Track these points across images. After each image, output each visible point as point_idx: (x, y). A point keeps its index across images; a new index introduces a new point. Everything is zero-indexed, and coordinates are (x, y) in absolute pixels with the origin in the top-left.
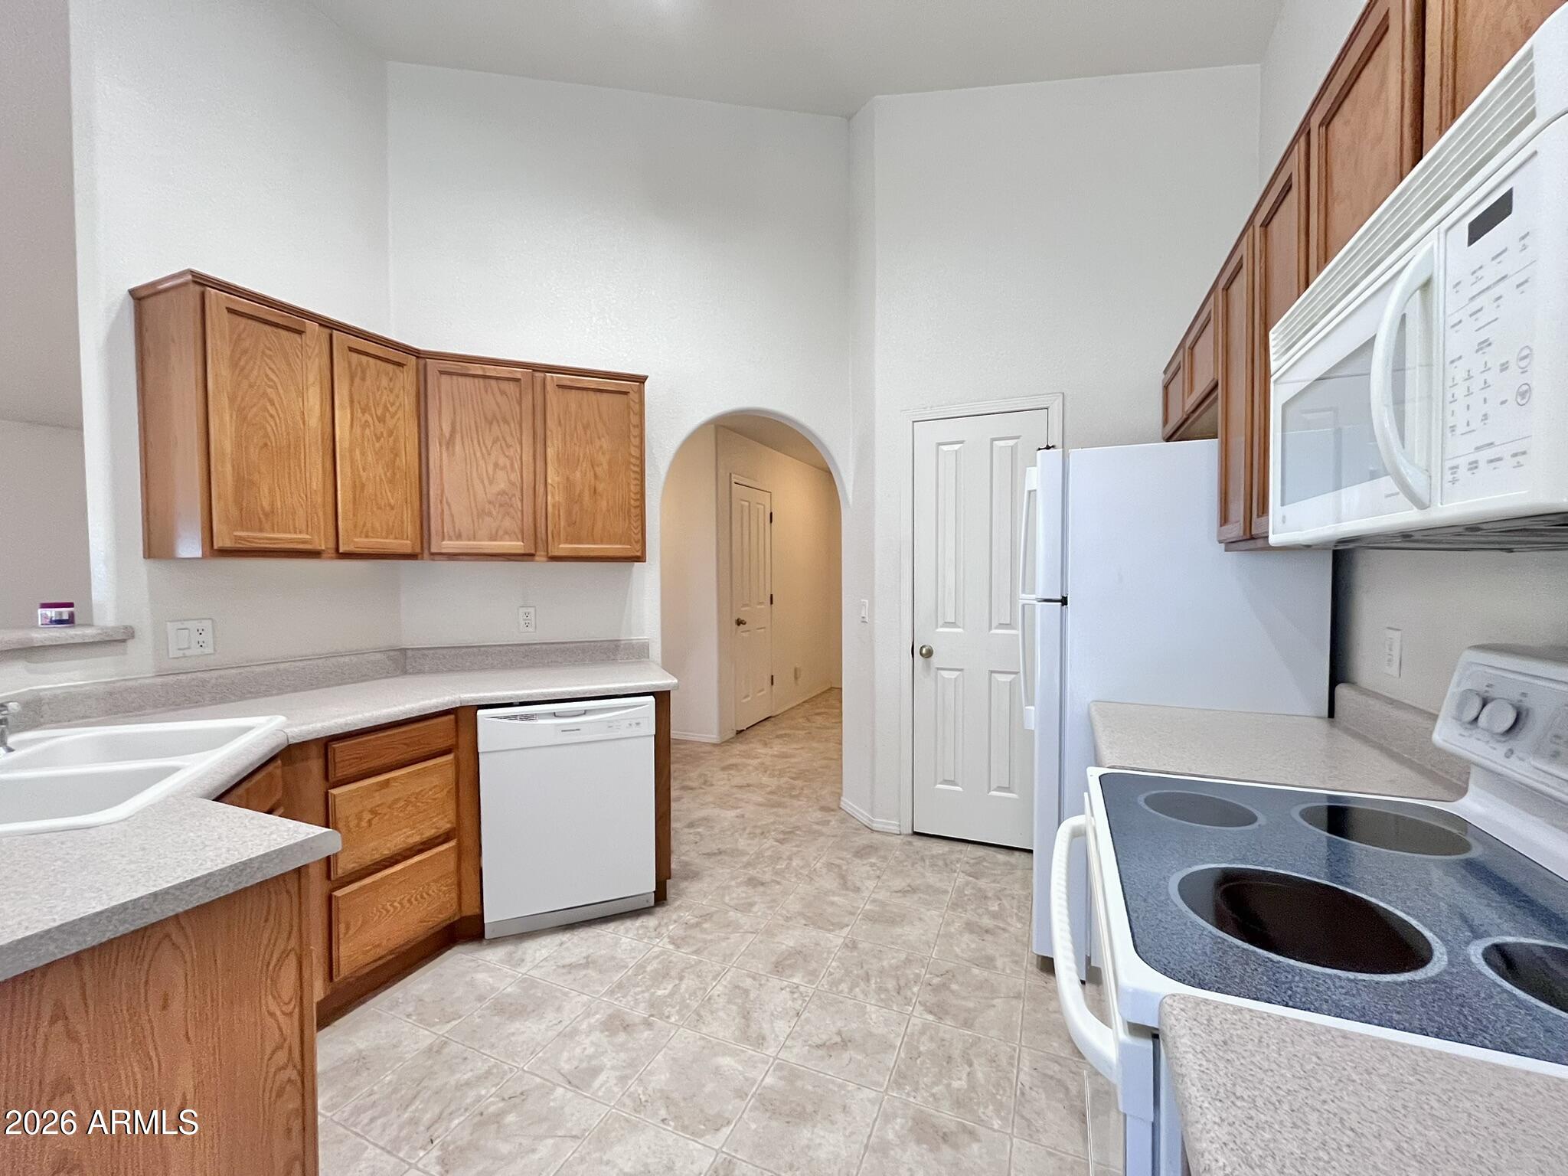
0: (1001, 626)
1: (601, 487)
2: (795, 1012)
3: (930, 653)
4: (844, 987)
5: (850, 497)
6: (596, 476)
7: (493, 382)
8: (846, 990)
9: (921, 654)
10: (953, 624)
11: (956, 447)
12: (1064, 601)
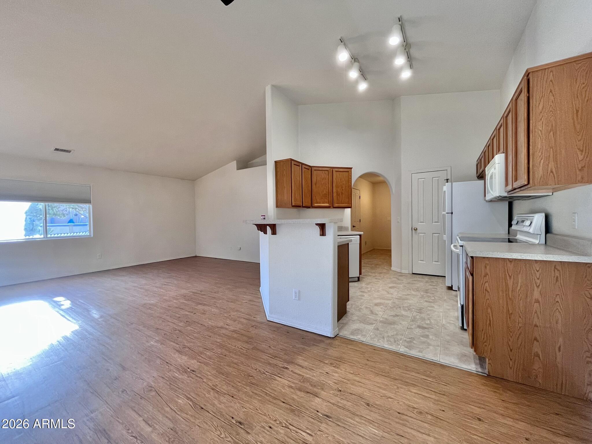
0: (435, 222)
1: (343, 192)
3: (417, 229)
5: (394, 192)
6: (342, 190)
7: (323, 171)
9: (414, 229)
10: (423, 222)
11: (423, 179)
12: (452, 213)
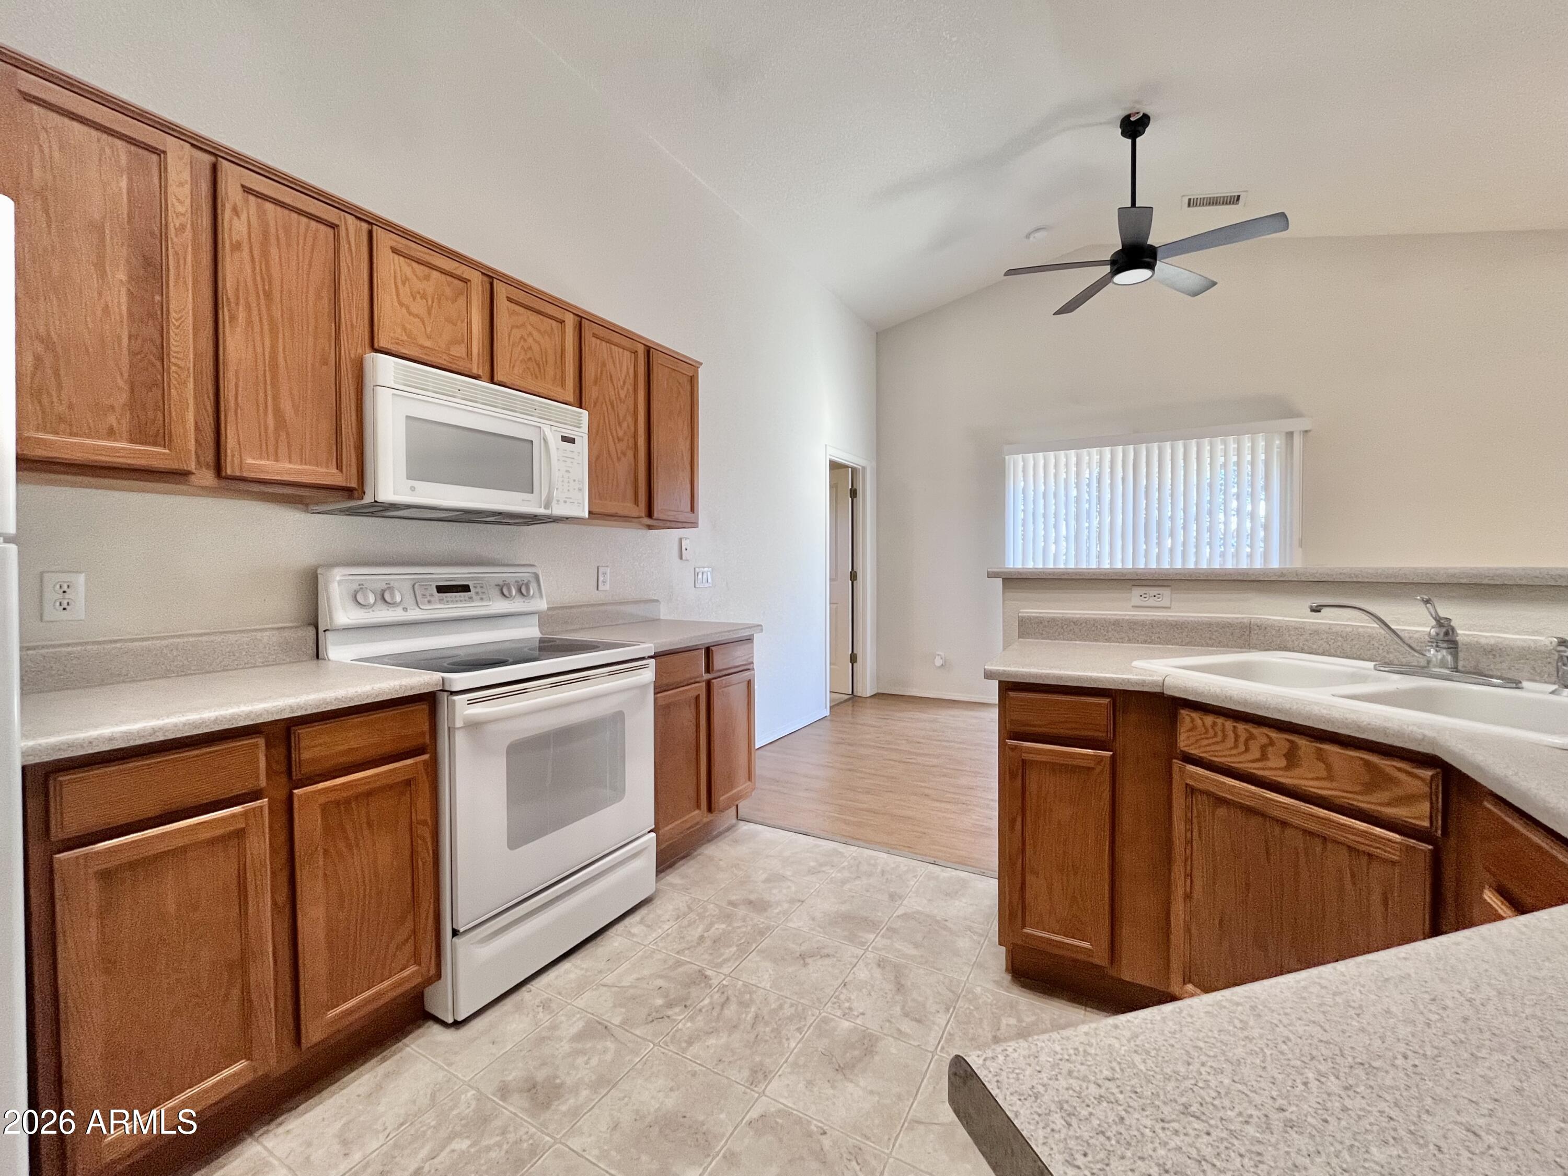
2: (848, 986)
4: (788, 1011)
8: (786, 1006)
